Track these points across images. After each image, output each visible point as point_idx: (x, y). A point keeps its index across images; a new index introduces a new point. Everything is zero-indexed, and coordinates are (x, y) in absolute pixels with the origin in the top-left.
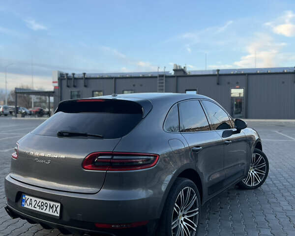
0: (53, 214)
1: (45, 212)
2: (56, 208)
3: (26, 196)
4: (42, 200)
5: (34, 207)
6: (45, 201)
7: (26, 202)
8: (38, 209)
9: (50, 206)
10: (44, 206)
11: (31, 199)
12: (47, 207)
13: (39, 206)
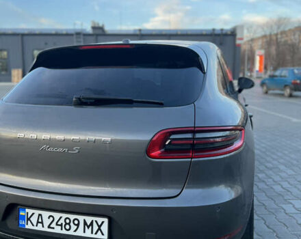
0: (93, 236)
1: (75, 234)
2: (100, 227)
3: (27, 210)
4: (65, 216)
5: (49, 227)
6: (72, 217)
7: (29, 219)
8: (57, 230)
9: (85, 223)
10: (72, 224)
11: (40, 215)
12: (78, 225)
13: (61, 225)
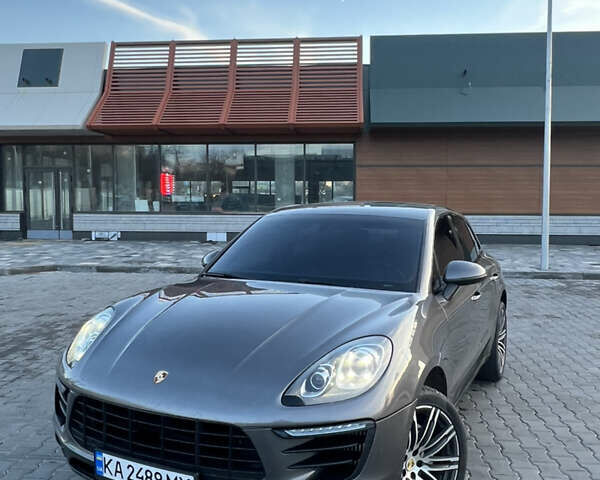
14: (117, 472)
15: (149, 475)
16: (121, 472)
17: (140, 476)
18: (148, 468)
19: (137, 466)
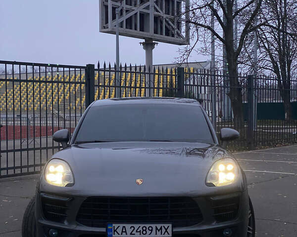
14: (122, 232)
15: (144, 229)
16: (126, 232)
17: (138, 231)
18: (144, 225)
19: (136, 226)
